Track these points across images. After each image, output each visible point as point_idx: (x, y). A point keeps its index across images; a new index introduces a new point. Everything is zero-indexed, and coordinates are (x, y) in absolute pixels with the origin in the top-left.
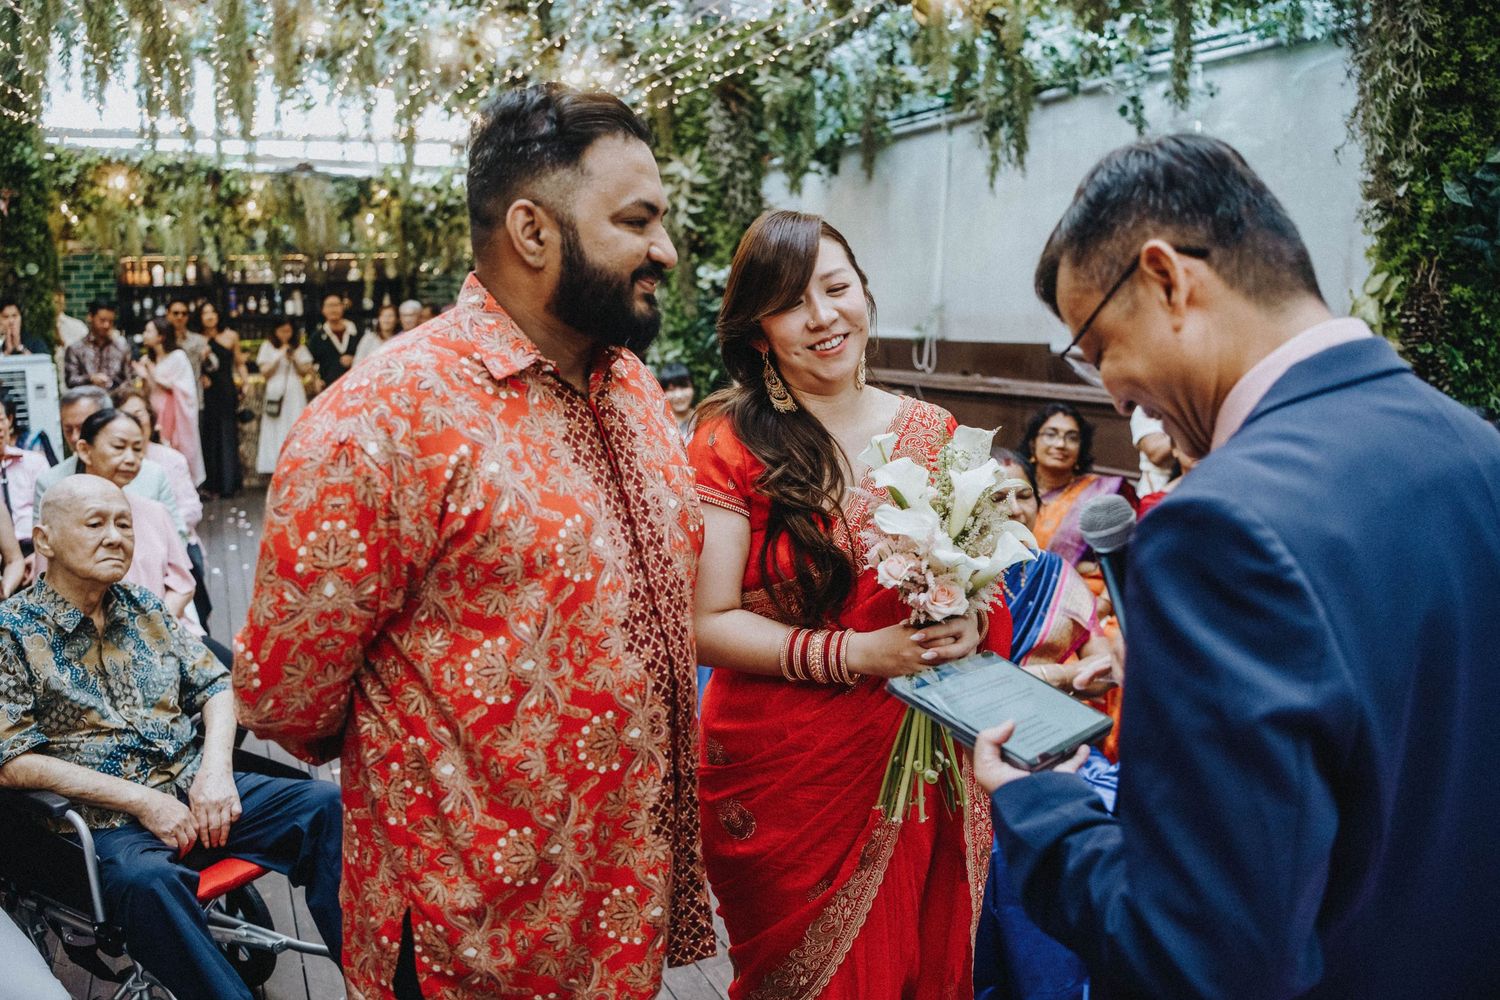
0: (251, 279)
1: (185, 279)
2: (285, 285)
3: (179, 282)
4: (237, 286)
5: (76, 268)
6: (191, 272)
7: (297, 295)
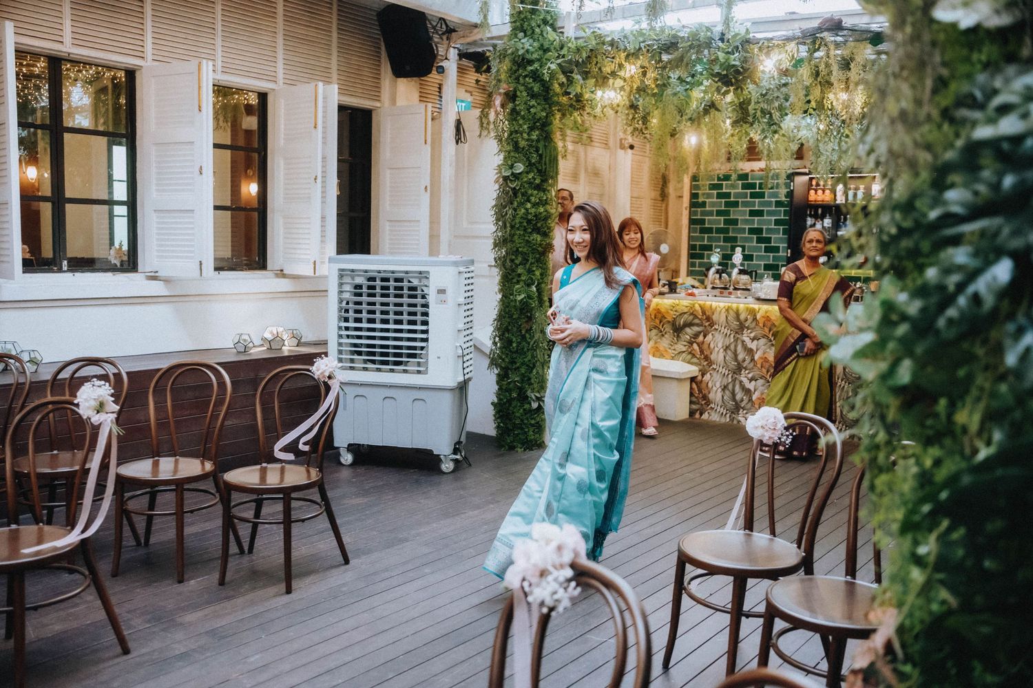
1: (868, 197)
3: (861, 200)
6: (876, 190)
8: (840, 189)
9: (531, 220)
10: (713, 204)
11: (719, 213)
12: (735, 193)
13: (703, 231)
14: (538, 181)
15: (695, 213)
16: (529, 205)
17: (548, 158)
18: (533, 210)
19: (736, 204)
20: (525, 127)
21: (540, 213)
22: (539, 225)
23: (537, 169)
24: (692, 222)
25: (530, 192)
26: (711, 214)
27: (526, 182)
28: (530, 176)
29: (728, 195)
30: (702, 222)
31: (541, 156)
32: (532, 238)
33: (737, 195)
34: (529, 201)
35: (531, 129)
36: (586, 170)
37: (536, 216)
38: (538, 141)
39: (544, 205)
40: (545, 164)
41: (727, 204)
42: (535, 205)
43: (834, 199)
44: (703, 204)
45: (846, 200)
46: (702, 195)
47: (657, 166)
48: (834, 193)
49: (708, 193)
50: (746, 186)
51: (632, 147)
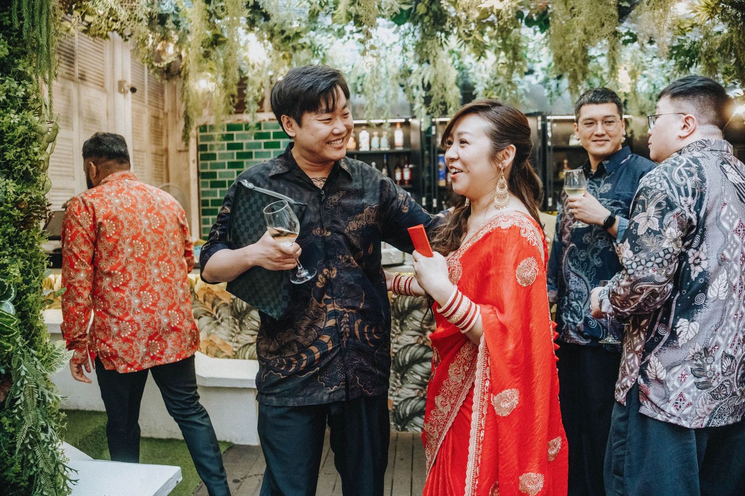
6: (399, 137)
8: (364, 135)
10: (223, 156)
11: (232, 165)
12: (247, 143)
13: (215, 185)
15: (204, 166)
19: (249, 155)
24: (201, 175)
26: (222, 166)
29: (240, 146)
30: (213, 175)
33: (250, 146)
36: (80, 114)
41: (240, 156)
43: (358, 147)
44: (213, 156)
45: (370, 147)
46: (212, 147)
47: (157, 118)
48: (357, 140)
49: (217, 145)
50: (259, 136)
51: (133, 90)
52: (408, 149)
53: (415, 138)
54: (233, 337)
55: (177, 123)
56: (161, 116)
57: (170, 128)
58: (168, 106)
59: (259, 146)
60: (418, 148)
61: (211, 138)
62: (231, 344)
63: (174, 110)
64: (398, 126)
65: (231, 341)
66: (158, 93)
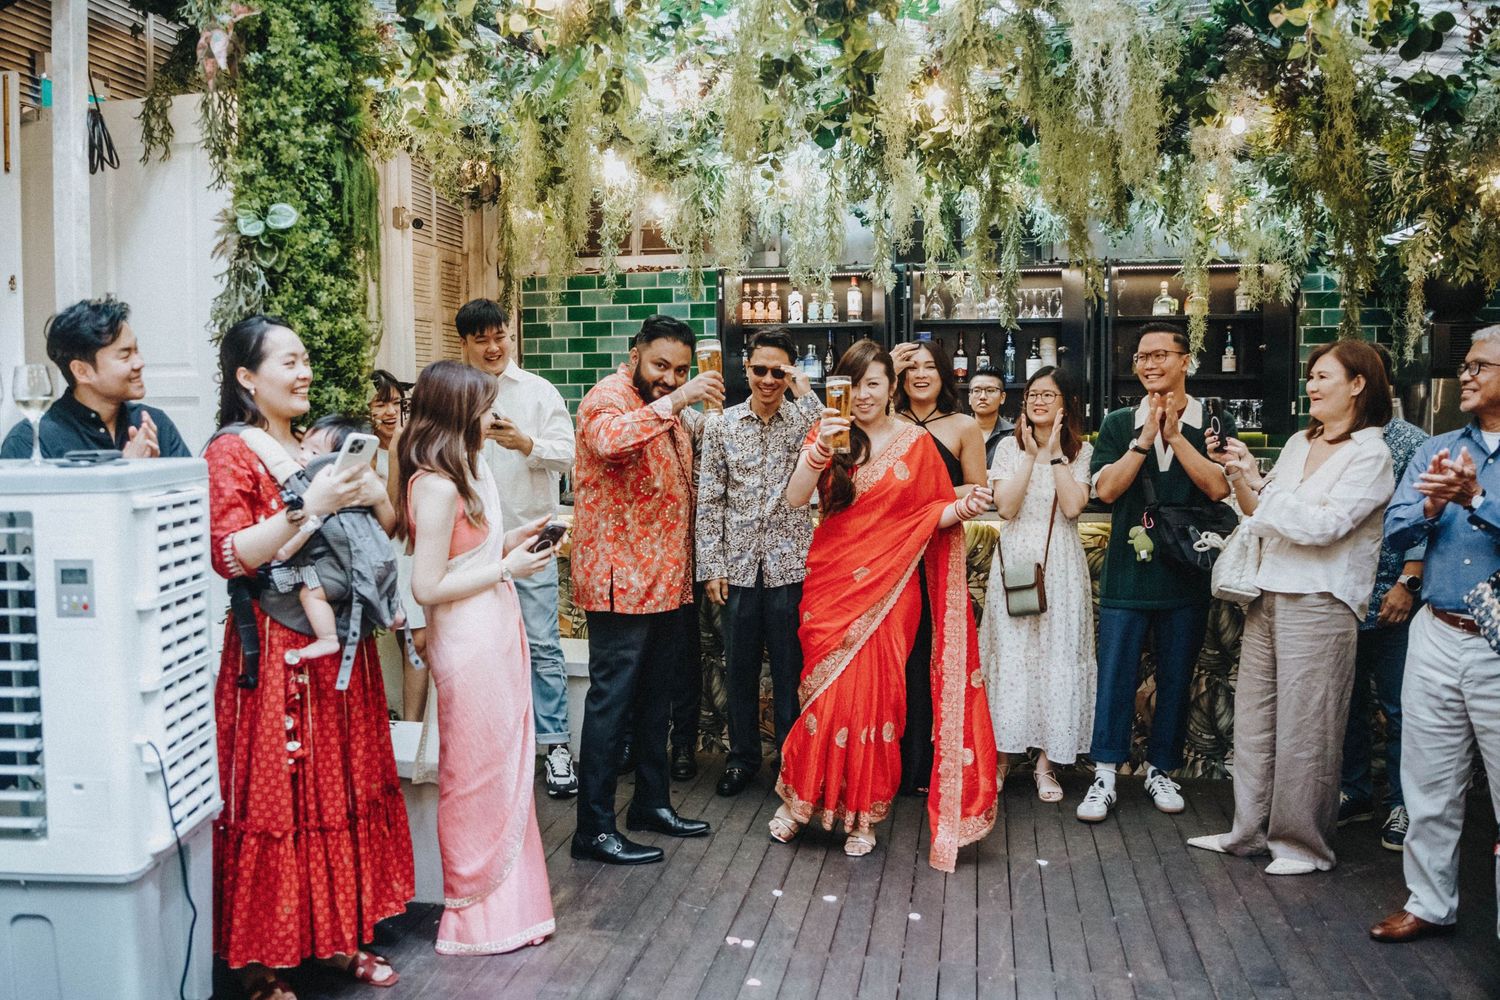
0: (961, 314)
1: (842, 313)
2: (1024, 324)
3: (829, 317)
4: (933, 326)
5: (665, 296)
6: (854, 301)
7: (1048, 345)
8: (795, 299)
9: (321, 350)
10: (563, 330)
11: (575, 345)
12: (601, 309)
14: (334, 251)
15: (530, 346)
16: (314, 314)
17: (355, 193)
18: (325, 327)
19: (605, 329)
20: (298, 111)
21: (343, 333)
22: (341, 363)
23: (330, 220)
25: (315, 278)
26: (560, 346)
27: (303, 253)
28: (315, 236)
29: (589, 313)
30: (545, 361)
31: (337, 189)
32: (326, 396)
33: (606, 313)
34: (311, 300)
35: (312, 118)
37: (331, 339)
38: (330, 148)
39: (349, 312)
40: (350, 211)
41: (589, 329)
42: (330, 312)
43: (785, 317)
44: (545, 331)
45: (805, 318)
46: (543, 315)
47: (450, 263)
48: (783, 306)
49: (553, 311)
50: (623, 297)
51: (418, 224)
52: (867, 323)
53: (878, 304)
54: (573, 607)
55: (484, 271)
56: (459, 259)
57: (471, 279)
58: (469, 242)
59: (620, 314)
60: (883, 320)
61: (543, 300)
62: (570, 618)
63: (480, 250)
64: (854, 283)
65: (569, 614)
66: (452, 224)
